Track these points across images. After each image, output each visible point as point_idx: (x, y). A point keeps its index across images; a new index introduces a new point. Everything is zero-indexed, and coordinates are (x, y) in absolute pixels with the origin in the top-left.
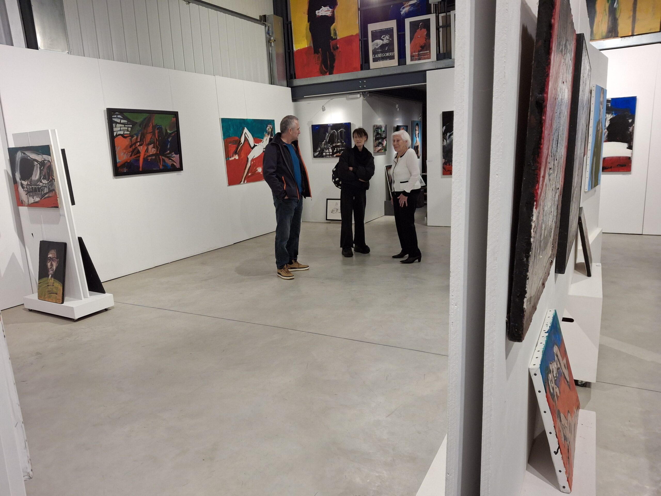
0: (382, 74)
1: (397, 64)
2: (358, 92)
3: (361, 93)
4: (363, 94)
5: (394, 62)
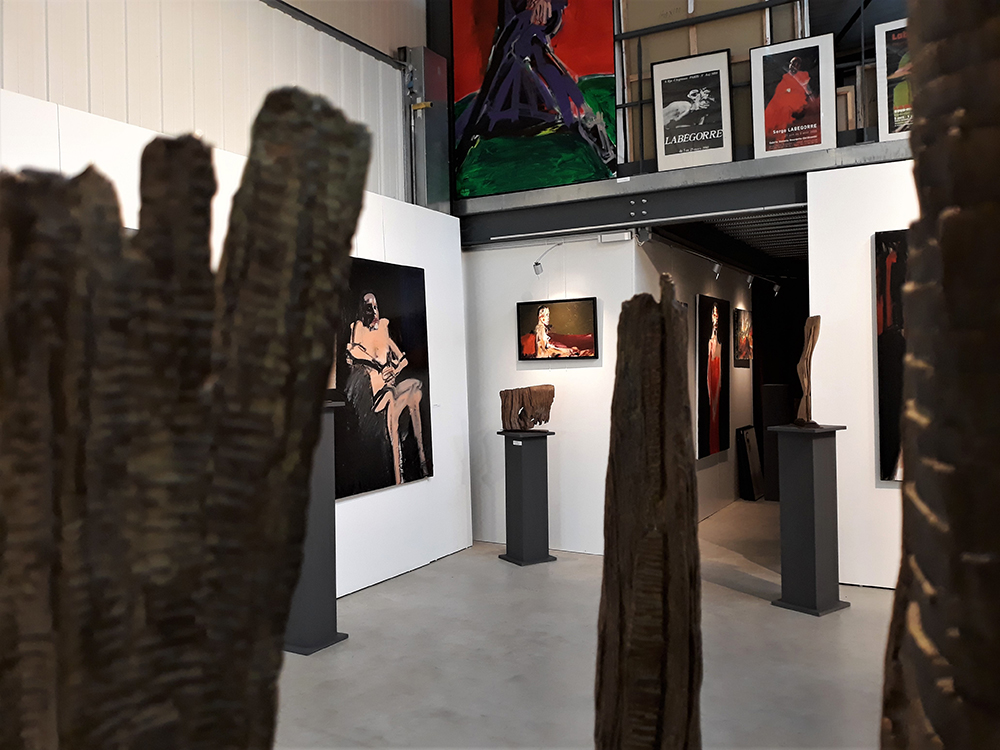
0: (690, 183)
1: (729, 158)
2: (626, 228)
3: (633, 230)
4: (637, 233)
5: (724, 154)
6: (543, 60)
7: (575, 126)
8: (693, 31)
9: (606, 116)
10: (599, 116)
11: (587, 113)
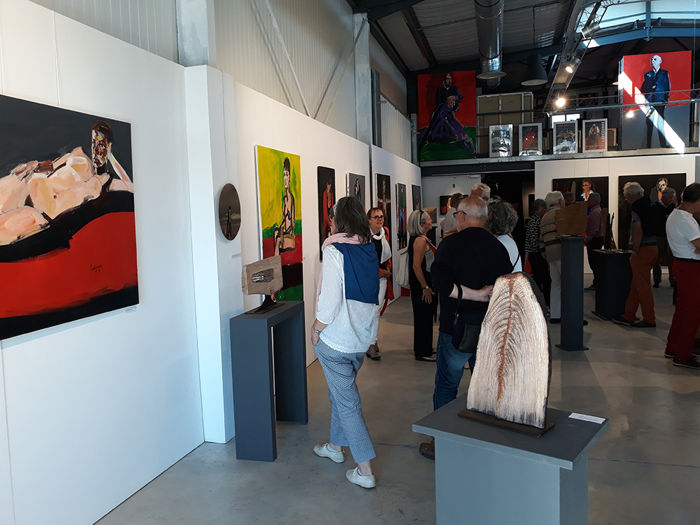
0: (500, 162)
2: (478, 174)
4: (481, 175)
6: (451, 119)
7: (463, 141)
8: (500, 115)
9: (473, 139)
10: (471, 139)
11: (467, 138)
